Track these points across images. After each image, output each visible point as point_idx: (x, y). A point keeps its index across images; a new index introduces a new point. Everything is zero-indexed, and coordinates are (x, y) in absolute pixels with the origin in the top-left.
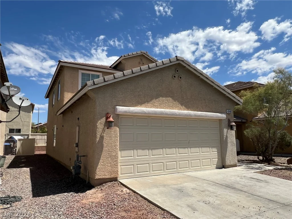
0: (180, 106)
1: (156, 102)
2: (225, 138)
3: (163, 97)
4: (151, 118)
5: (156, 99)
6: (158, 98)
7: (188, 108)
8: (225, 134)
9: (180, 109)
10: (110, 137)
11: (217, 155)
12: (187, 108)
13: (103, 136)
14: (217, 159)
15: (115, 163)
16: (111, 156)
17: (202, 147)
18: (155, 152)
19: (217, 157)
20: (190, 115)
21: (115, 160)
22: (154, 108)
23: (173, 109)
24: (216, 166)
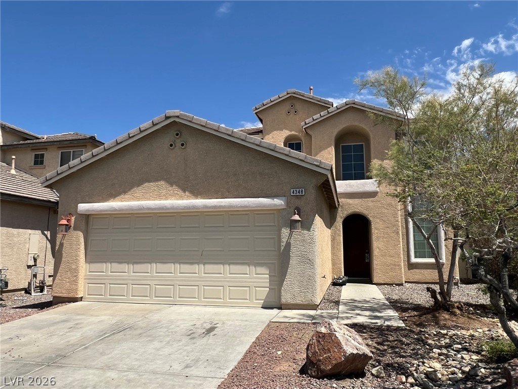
0: (180, 192)
1: (138, 191)
2: (282, 248)
3: (149, 181)
4: (135, 215)
5: (138, 186)
6: (142, 184)
7: (196, 193)
8: (284, 240)
9: (181, 198)
10: (71, 244)
11: (268, 280)
12: (194, 195)
13: (63, 243)
14: (268, 289)
15: (75, 278)
16: (70, 269)
17: (230, 264)
18: (138, 267)
19: (268, 285)
20: (194, 207)
21: (75, 274)
22: (134, 200)
23: (167, 199)
24: (263, 301)
